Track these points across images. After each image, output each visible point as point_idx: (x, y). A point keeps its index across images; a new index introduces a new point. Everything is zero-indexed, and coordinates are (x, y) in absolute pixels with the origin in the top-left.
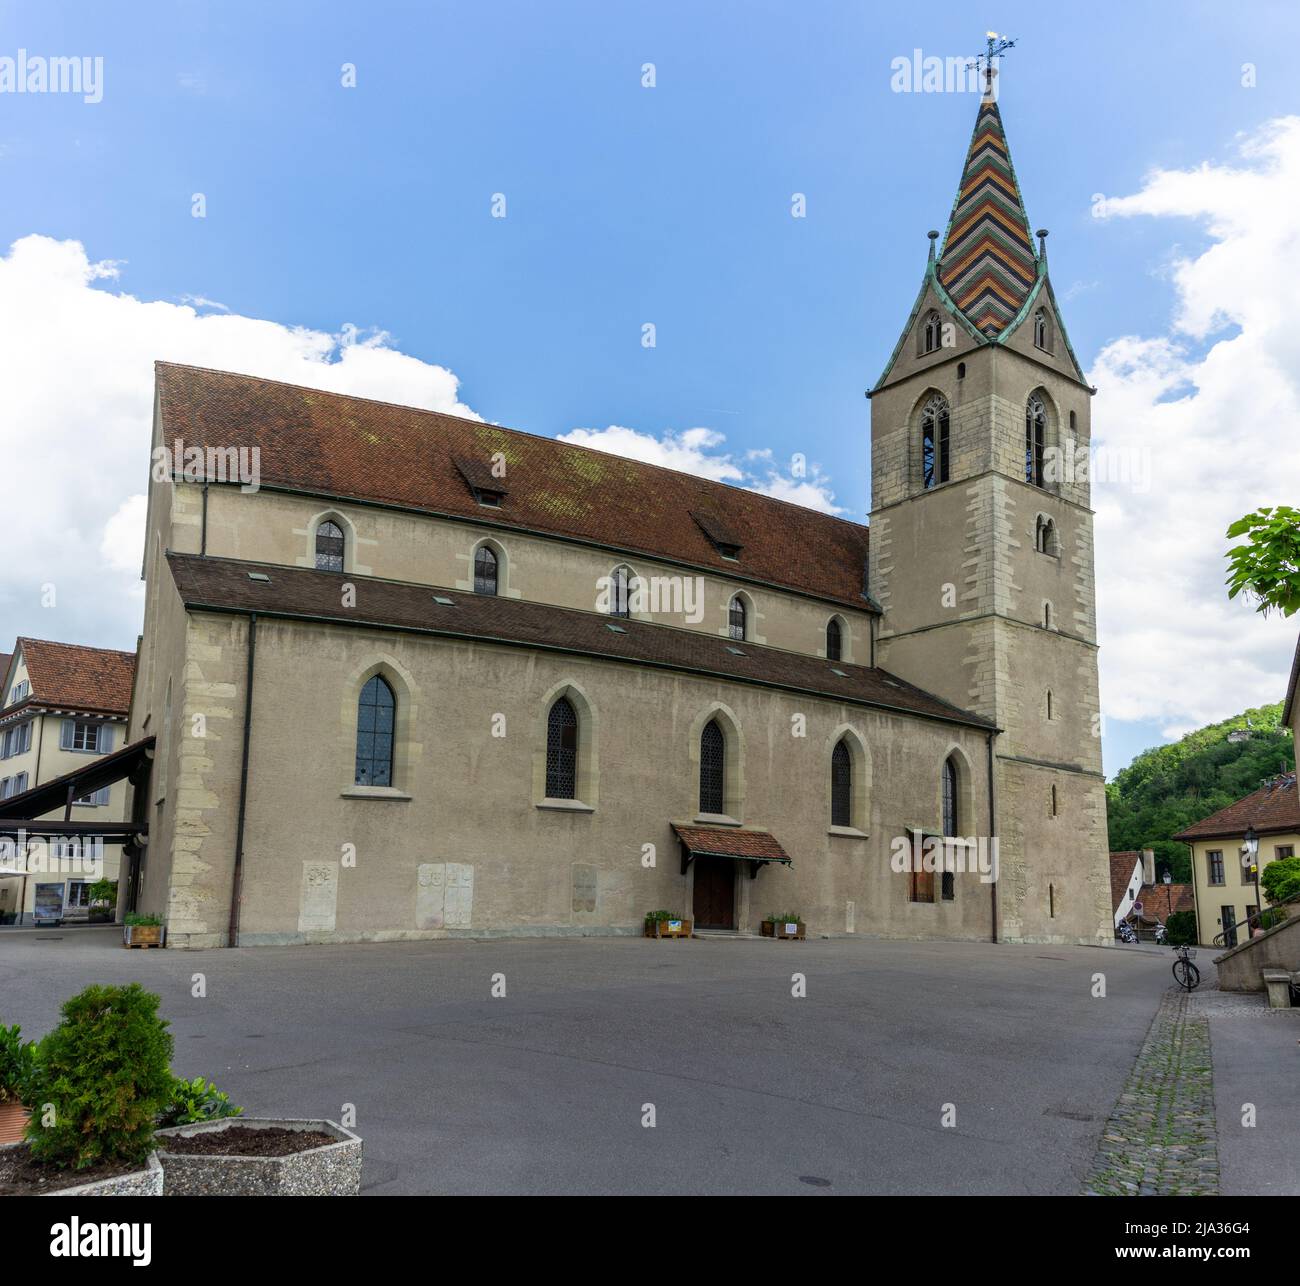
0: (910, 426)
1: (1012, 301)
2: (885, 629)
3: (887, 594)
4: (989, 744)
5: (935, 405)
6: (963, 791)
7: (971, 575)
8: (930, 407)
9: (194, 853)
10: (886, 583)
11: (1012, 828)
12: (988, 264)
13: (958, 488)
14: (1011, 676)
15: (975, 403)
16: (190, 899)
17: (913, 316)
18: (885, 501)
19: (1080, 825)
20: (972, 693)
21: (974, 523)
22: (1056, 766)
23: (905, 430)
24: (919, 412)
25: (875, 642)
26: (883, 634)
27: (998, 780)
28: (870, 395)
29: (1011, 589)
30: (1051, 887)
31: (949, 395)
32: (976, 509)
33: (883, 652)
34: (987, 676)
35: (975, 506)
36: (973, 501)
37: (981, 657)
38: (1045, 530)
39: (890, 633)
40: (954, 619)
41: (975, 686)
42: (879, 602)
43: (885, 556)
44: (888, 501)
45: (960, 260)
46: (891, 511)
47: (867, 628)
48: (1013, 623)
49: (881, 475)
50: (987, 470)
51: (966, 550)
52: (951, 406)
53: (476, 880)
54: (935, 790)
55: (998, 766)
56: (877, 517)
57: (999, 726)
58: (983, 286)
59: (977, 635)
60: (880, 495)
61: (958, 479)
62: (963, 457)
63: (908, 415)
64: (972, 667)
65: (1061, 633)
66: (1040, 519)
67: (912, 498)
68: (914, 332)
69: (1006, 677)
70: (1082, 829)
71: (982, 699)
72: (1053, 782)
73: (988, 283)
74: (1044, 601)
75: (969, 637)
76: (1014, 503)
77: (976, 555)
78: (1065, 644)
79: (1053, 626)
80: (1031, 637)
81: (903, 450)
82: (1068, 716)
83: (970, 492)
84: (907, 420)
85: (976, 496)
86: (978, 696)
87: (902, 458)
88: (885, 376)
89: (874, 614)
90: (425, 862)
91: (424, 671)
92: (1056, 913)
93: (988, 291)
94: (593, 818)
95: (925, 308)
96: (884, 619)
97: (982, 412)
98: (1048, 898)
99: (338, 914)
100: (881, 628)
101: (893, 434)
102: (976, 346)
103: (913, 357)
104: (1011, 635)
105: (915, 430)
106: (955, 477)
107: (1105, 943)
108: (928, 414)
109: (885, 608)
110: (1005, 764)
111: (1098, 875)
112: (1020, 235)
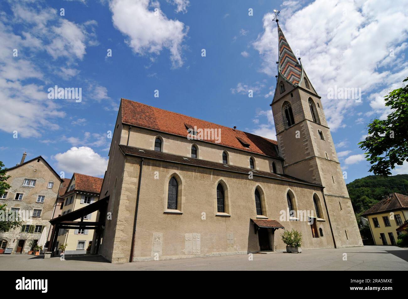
0: (282, 111)
1: (298, 77)
2: (286, 164)
3: (285, 155)
4: (322, 191)
5: (287, 105)
6: (319, 205)
7: (307, 147)
8: (286, 106)
9: (122, 230)
10: (284, 152)
11: (332, 214)
12: (290, 68)
13: (298, 125)
14: (323, 172)
15: (297, 102)
16: (120, 246)
17: (277, 84)
18: (279, 131)
19: (348, 212)
20: (314, 178)
21: (304, 133)
22: (339, 197)
23: (281, 112)
24: (283, 108)
25: (284, 168)
26: (285, 165)
27: (326, 201)
28: (271, 105)
29: (317, 149)
30: (345, 231)
31: (290, 102)
32: (304, 129)
33: (286, 170)
34: (317, 173)
35: (303, 129)
36: (303, 128)
37: (314, 168)
38: (321, 133)
39: (287, 165)
40: (304, 159)
41: (314, 176)
42: (283, 157)
43: (283, 145)
44: (280, 131)
45: (284, 68)
46: (281, 134)
47: (281, 165)
48: (320, 158)
49: (277, 125)
50: (304, 119)
51: (304, 140)
52: (291, 104)
53: (201, 239)
54: (313, 205)
55: (326, 197)
56: (278, 136)
57: (323, 186)
58: (291, 74)
59: (312, 162)
60: (278, 130)
61: (297, 123)
62: (297, 117)
63: (281, 109)
64: (312, 171)
65: (330, 161)
66: (319, 131)
67: (286, 130)
68: (278, 88)
69: (322, 173)
70: (349, 213)
71: (317, 179)
72: (339, 201)
73: (292, 73)
74: (325, 152)
75: (310, 163)
76: (312, 127)
77: (307, 141)
78: (332, 163)
79: (329, 159)
80: (325, 161)
81: (282, 118)
82: (338, 182)
83: (301, 125)
84: (281, 110)
85: (303, 126)
86: (316, 179)
87: (282, 120)
88: (273, 100)
89: (282, 160)
90: (187, 233)
91: (186, 175)
92: (348, 238)
93: (292, 75)
94: (230, 218)
95: (280, 81)
96: (285, 161)
97: (299, 105)
98: (345, 234)
99: (163, 250)
100: (284, 164)
101: (278, 114)
102: (294, 88)
103: (279, 94)
104: (320, 161)
105: (283, 112)
106: (296, 122)
107: (361, 245)
108: (286, 108)
109: (284, 159)
110: (327, 196)
111: (355, 226)
112: (295, 60)
